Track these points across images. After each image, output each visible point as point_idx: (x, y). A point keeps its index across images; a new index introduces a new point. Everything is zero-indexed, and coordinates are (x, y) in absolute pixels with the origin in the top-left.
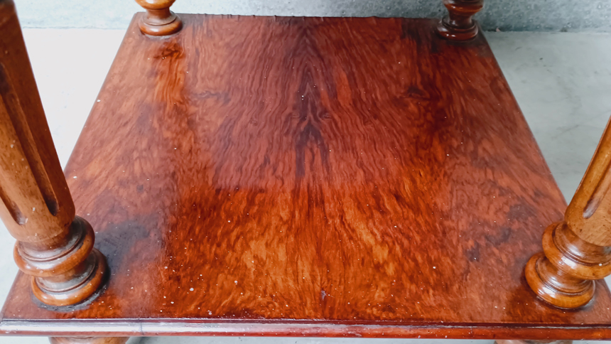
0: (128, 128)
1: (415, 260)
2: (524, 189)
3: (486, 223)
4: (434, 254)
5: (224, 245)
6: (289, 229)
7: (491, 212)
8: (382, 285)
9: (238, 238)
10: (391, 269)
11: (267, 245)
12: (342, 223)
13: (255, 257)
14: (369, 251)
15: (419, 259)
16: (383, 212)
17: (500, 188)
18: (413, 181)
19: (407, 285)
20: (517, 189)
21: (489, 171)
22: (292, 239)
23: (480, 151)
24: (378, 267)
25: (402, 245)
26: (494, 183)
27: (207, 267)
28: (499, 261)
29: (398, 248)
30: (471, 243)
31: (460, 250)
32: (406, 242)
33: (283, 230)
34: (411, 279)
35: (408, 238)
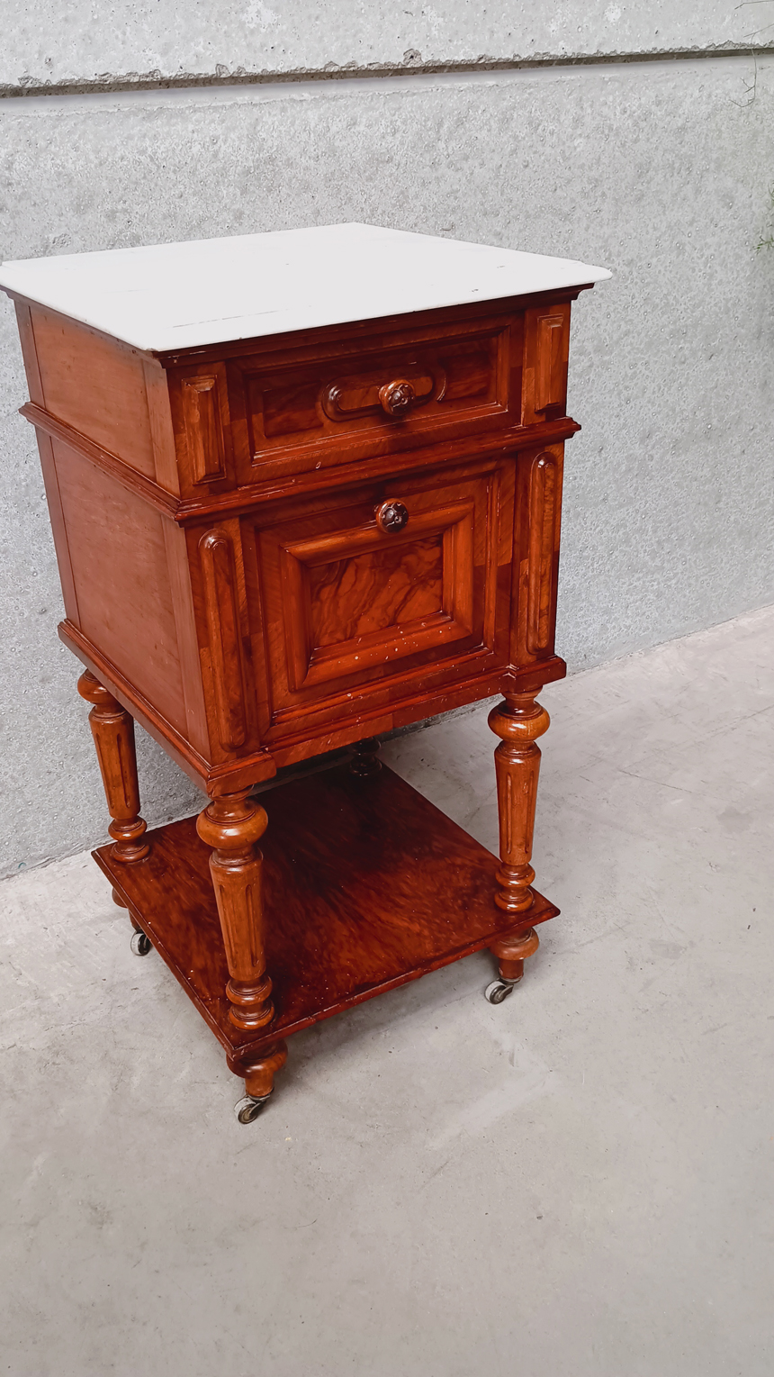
0: (193, 931)
1: (436, 923)
2: (471, 861)
3: (462, 888)
4: (444, 916)
5: (325, 962)
6: (355, 938)
7: (461, 881)
8: (427, 941)
9: (329, 956)
10: (426, 932)
11: (349, 951)
12: (383, 922)
13: (348, 960)
14: (409, 929)
15: (438, 921)
16: (401, 907)
17: (459, 866)
18: (407, 883)
19: (439, 935)
20: (467, 862)
21: (446, 859)
22: (361, 943)
23: (434, 849)
24: (419, 935)
25: (424, 919)
26: (454, 865)
27: (326, 976)
28: (480, 904)
29: (423, 921)
30: (460, 902)
31: (456, 907)
32: (425, 916)
33: (352, 941)
34: (440, 932)
35: (425, 914)
